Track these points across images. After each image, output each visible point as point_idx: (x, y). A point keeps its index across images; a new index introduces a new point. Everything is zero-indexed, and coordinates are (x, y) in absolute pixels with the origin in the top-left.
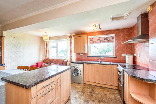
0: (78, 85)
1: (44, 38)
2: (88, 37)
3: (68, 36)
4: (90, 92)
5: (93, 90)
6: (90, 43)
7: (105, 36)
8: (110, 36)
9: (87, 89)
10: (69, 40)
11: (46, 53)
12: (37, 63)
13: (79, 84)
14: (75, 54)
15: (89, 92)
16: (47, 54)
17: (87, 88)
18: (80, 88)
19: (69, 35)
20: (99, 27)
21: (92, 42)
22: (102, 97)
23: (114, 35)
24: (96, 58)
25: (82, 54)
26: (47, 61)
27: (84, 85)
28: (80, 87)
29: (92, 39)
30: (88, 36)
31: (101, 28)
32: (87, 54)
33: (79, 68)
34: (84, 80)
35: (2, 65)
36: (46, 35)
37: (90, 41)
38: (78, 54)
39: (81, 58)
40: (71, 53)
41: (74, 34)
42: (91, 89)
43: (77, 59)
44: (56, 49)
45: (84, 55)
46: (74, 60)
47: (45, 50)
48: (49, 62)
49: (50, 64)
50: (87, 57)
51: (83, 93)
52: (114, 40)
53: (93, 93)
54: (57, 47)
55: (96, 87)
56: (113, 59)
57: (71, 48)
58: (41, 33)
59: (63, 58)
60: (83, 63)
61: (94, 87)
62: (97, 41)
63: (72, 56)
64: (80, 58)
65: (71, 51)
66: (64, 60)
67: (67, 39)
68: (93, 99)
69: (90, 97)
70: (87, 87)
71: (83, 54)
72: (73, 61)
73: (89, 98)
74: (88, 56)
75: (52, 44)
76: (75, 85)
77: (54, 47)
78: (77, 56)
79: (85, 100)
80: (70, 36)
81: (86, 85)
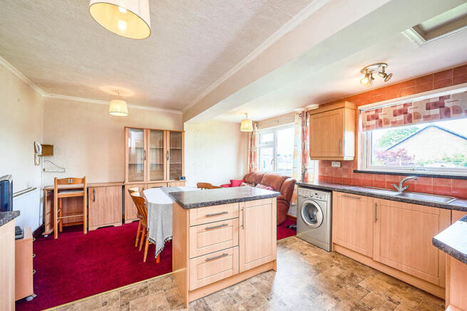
0: (312, 249)
1: (242, 126)
2: (359, 108)
3: (297, 114)
4: (338, 277)
5: (352, 275)
6: (368, 127)
9: (333, 267)
10: (301, 124)
11: (251, 161)
12: (231, 181)
13: (318, 249)
14: (317, 162)
15: (335, 273)
16: (253, 163)
17: (337, 265)
18: (316, 257)
19: (300, 110)
20: (383, 73)
21: (373, 122)
22: (372, 301)
24: (388, 179)
25: (339, 163)
26: (251, 177)
27: (333, 254)
28: (315, 255)
29: (374, 113)
30: (357, 106)
31: (391, 75)
32: (354, 162)
33: (320, 203)
34: (333, 241)
35: (182, 178)
36: (246, 120)
37: (368, 120)
38: (326, 163)
39: (333, 175)
40: (304, 162)
41: (314, 106)
42: (346, 272)
43: (323, 179)
44: (272, 149)
45: (345, 167)
46: (314, 179)
47: (249, 153)
48: (253, 180)
49: (256, 185)
50: (356, 171)
51: (317, 270)
53: (347, 281)
54: (274, 144)
55: (371, 272)
57: (304, 148)
58: (237, 115)
59: (283, 174)
60: (330, 191)
61: (362, 270)
62: (394, 119)
63: (307, 167)
64: (330, 175)
65: (304, 155)
66: (286, 178)
67: (296, 121)
68: (336, 294)
69: (333, 286)
70: (337, 262)
71: (341, 165)
72: (309, 183)
73: (326, 288)
74: (359, 169)
75: (264, 136)
76: (306, 247)
77: (268, 145)
78: (322, 170)
79: (311, 286)
80: (303, 112)
81: (338, 256)
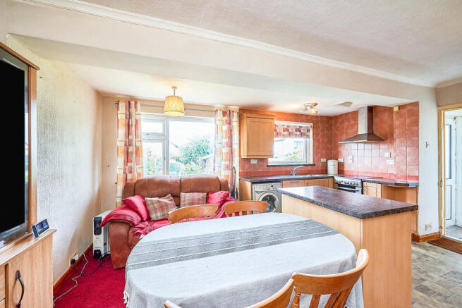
7: (298, 125)
8: (304, 125)
16: (133, 164)
23: (309, 125)
32: (266, 159)
38: (245, 160)
39: (252, 170)
40: (232, 160)
45: (261, 163)
47: (122, 148)
52: (311, 133)
54: (164, 138)
56: (309, 168)
57: (231, 145)
62: (284, 133)
71: (258, 161)
74: (269, 164)
78: (242, 167)
